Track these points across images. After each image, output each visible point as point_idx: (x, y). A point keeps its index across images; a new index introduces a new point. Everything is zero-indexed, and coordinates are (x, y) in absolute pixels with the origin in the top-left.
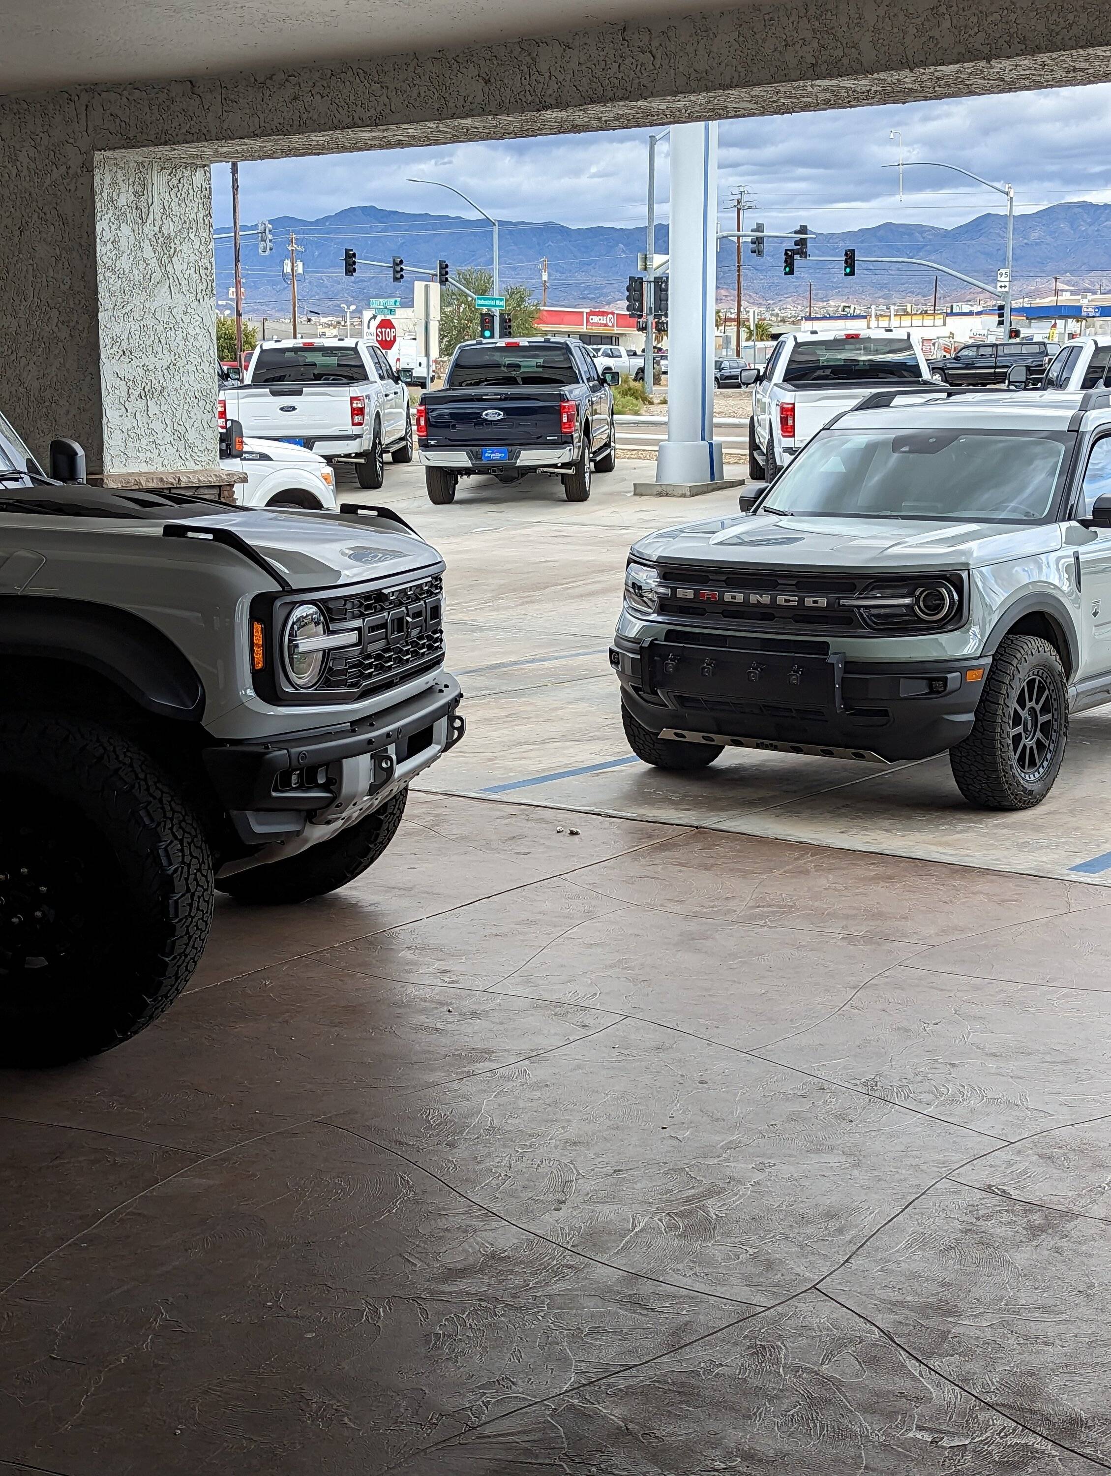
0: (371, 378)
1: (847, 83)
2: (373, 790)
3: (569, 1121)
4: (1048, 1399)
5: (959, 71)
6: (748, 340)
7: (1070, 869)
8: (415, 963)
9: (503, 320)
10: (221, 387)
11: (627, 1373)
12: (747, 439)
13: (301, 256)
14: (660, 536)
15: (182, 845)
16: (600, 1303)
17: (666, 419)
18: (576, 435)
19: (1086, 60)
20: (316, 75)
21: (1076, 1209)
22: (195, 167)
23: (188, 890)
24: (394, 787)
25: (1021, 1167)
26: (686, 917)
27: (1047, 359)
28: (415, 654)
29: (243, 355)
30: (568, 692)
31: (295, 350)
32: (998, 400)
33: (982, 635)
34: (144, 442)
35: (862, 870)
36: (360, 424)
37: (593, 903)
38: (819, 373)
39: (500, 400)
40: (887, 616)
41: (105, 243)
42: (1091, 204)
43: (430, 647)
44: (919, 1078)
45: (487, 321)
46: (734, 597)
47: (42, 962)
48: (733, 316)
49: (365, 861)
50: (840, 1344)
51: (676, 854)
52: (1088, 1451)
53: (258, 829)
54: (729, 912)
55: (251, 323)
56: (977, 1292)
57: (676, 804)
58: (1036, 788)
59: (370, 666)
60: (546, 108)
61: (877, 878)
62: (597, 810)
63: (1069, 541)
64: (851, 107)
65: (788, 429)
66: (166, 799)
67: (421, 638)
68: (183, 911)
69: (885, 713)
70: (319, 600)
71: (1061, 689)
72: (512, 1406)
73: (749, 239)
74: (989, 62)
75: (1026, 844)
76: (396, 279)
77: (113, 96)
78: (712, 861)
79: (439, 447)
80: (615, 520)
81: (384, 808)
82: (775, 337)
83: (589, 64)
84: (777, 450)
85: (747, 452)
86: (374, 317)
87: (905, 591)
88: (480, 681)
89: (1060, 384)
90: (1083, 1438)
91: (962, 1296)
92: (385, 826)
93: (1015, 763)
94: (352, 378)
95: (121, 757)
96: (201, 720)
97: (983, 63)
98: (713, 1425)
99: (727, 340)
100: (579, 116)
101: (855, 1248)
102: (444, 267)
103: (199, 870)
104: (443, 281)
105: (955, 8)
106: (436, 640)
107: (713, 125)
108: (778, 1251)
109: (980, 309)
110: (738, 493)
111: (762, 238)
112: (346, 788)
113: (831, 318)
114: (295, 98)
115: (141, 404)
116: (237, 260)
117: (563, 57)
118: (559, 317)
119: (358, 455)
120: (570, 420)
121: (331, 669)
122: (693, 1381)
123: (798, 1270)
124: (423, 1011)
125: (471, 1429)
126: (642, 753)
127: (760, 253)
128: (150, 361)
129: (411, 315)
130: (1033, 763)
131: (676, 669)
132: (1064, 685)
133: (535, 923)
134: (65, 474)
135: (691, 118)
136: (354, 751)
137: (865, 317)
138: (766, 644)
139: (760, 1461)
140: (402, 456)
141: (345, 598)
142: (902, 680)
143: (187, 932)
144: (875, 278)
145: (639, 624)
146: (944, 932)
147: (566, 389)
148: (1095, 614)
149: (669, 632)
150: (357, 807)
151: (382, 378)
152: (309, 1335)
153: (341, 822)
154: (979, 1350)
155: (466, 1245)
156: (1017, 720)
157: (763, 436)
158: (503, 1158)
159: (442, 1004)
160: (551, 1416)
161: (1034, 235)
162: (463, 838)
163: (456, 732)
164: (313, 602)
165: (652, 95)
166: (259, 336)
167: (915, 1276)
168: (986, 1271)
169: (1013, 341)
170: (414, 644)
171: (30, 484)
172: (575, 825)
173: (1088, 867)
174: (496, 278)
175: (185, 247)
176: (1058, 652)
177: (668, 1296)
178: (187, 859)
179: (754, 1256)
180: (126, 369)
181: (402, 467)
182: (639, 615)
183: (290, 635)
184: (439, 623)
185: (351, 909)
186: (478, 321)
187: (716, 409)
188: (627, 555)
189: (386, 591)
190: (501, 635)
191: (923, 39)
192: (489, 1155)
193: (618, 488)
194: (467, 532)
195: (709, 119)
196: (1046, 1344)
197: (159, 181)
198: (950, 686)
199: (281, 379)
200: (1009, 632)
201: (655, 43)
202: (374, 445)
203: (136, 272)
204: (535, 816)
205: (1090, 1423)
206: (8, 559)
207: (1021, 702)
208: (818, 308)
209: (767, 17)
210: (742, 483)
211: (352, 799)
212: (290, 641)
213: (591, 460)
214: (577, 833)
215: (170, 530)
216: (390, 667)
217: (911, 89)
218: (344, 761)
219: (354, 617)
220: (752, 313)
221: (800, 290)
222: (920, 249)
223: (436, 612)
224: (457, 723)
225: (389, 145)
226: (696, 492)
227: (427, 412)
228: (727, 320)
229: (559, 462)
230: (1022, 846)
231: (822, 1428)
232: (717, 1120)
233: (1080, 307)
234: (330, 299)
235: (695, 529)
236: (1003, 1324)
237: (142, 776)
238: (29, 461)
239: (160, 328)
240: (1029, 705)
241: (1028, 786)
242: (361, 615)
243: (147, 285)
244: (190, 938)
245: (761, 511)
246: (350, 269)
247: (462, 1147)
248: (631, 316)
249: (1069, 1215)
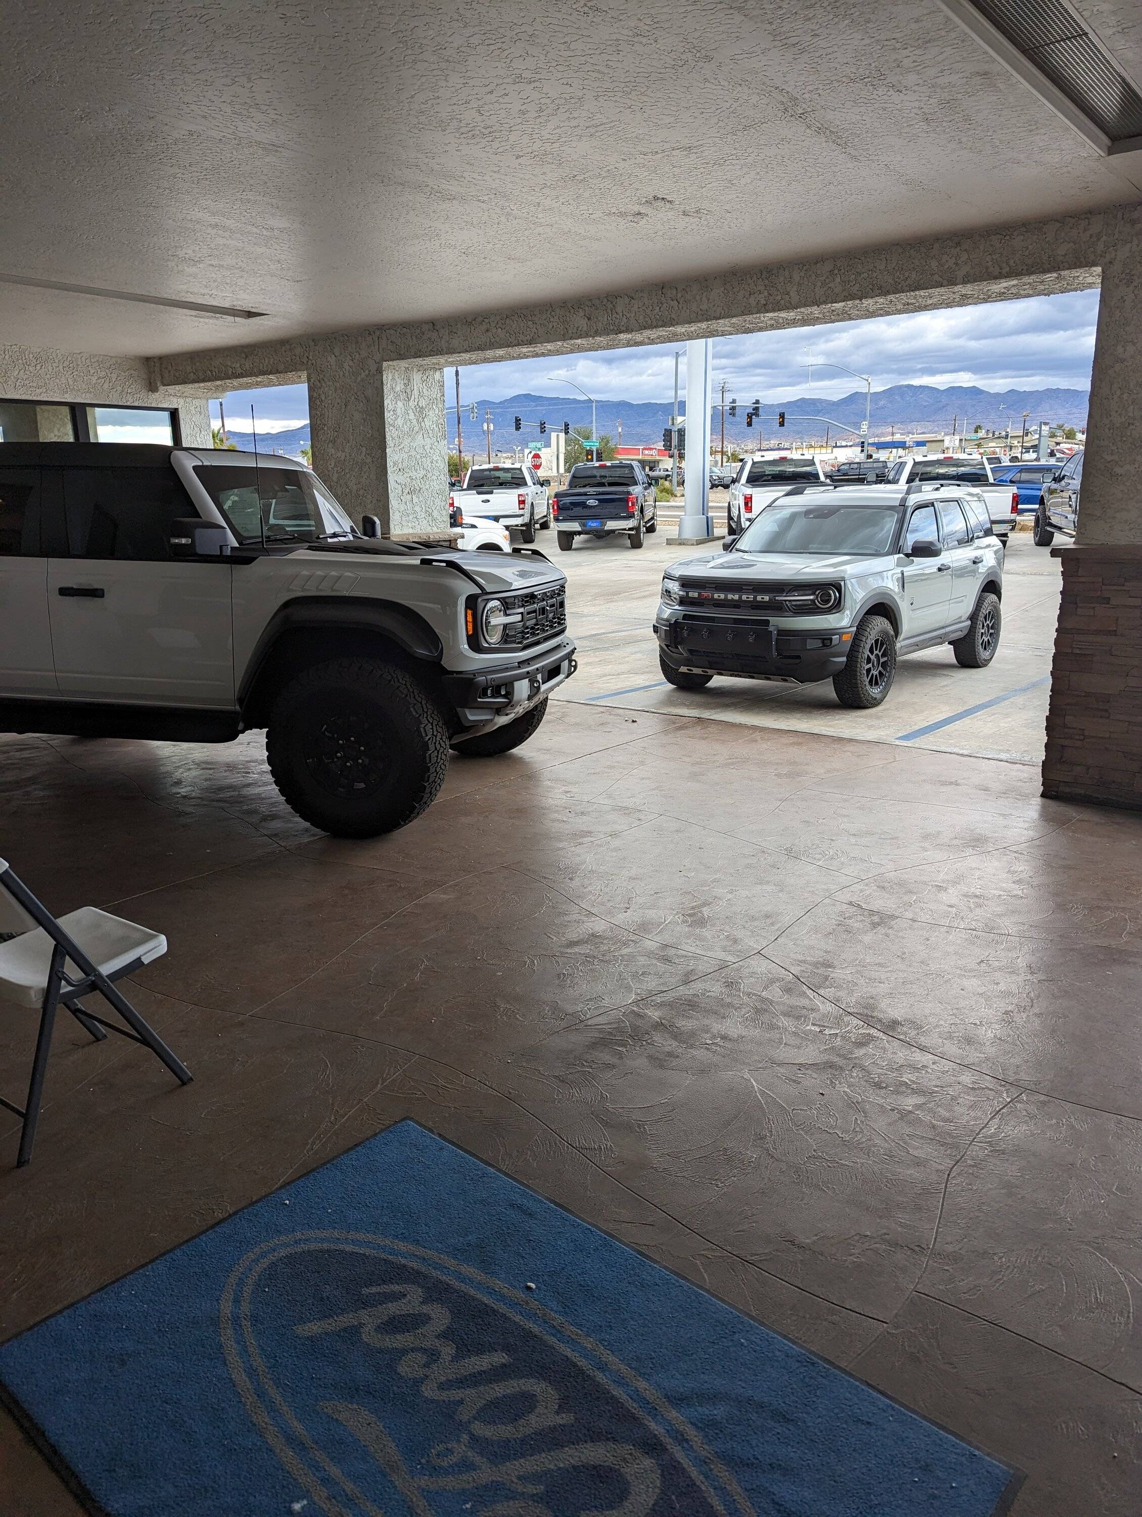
0: (529, 484)
1: (783, 314)
2: (530, 698)
3: (631, 867)
4: (881, 1011)
5: (844, 306)
6: (727, 462)
7: (897, 739)
8: (553, 788)
9: (598, 453)
10: (451, 490)
11: (662, 995)
12: (727, 514)
13: (492, 421)
14: (680, 564)
15: (432, 725)
16: (647, 959)
17: (683, 504)
18: (636, 513)
19: (915, 298)
20: (498, 318)
21: (897, 914)
22: (436, 370)
23: (436, 749)
24: (541, 697)
25: (868, 892)
26: (692, 764)
27: (887, 470)
28: (551, 627)
29: (463, 474)
30: (630, 649)
31: (490, 470)
32: (860, 490)
33: (851, 615)
34: (411, 517)
35: (785, 740)
36: (523, 509)
37: (645, 757)
38: (765, 478)
39: (596, 495)
40: (800, 605)
41: (389, 411)
42: (912, 385)
43: (559, 623)
44: (815, 847)
45: (589, 452)
46: (719, 596)
47: (362, 785)
48: (720, 450)
49: (527, 735)
50: (772, 981)
51: (689, 732)
52: (901, 1037)
53: (471, 718)
54: (715, 761)
55: (467, 457)
56: (844, 956)
57: (688, 706)
58: (878, 696)
59: (528, 633)
60: (620, 333)
61: (794, 744)
62: (646, 709)
63: (898, 565)
64: (785, 328)
65: (748, 508)
66: (423, 702)
67: (554, 618)
68: (434, 760)
69: (798, 657)
70: (501, 598)
71: (893, 644)
72: (602, 1011)
73: (728, 408)
74: (861, 300)
75: (872, 726)
76: (542, 432)
77: (392, 332)
78: (706, 735)
79: (564, 520)
80: (657, 558)
81: (536, 707)
82: (741, 460)
83: (644, 308)
84: (743, 520)
85: (727, 521)
86: (531, 452)
87: (810, 592)
88: (585, 643)
89: (895, 481)
90: (899, 1030)
91: (836, 958)
92: (536, 717)
93: (867, 683)
94: (519, 485)
95: (401, 680)
96: (441, 660)
97: (858, 301)
98: (706, 1022)
99: (716, 462)
100: (638, 337)
101: (780, 933)
102: (567, 425)
103: (441, 739)
104: (567, 433)
105: (843, 271)
106: (562, 619)
107: (710, 340)
108: (739, 934)
109: (851, 443)
110: (721, 542)
111: (735, 407)
112: (516, 697)
113: (772, 450)
114: (487, 331)
115: (409, 497)
116: (459, 422)
117: (629, 304)
118: (627, 451)
119: (522, 525)
120: (633, 505)
121: (507, 634)
122: (695, 999)
123: (750, 944)
124: (556, 811)
125: (581, 1021)
126: (670, 680)
127: (733, 414)
128: (413, 474)
129: (550, 451)
130: (877, 683)
131: (688, 635)
132: (894, 642)
133: (614, 767)
134: (370, 532)
135: (698, 337)
136: (520, 678)
137: (789, 449)
138: (736, 621)
139: (730, 1040)
140: (545, 526)
141: (515, 597)
142: (808, 640)
143: (436, 771)
144: (795, 428)
145: (669, 611)
146: (829, 771)
147: (631, 489)
148: (912, 604)
149: (685, 615)
150: (522, 707)
151: (534, 484)
152: (500, 974)
153: (513, 715)
154: (844, 986)
155: (578, 929)
156: (869, 660)
157: (735, 513)
158: (597, 886)
159: (566, 808)
160: (622, 1016)
161: (882, 403)
162: (577, 724)
163: (573, 668)
164: (498, 599)
165: (677, 324)
166: (471, 464)
167: (812, 947)
168: (849, 945)
169: (869, 460)
170: (551, 621)
171: (352, 538)
172: (635, 718)
173: (906, 738)
174: (594, 429)
175: (431, 413)
176: (892, 624)
177: (683, 956)
178: (435, 733)
179: (727, 937)
180: (401, 479)
181: (545, 532)
182: (669, 607)
183: (486, 616)
184: (564, 610)
185: (519, 760)
186: (585, 454)
187: (710, 499)
188: (663, 574)
189: (536, 593)
190: (597, 619)
191: (825, 289)
192: (590, 884)
193: (658, 541)
194: (579, 565)
195: (708, 337)
196: (880, 982)
197: (417, 377)
198: (834, 643)
199: (482, 485)
200: (865, 614)
201: (679, 295)
202: (531, 520)
203: (405, 427)
204: (614, 713)
205: (903, 1023)
206: (340, 577)
207: (871, 651)
208: (765, 445)
209: (740, 279)
210: (723, 537)
211: (519, 703)
212: (486, 620)
213: (644, 526)
214: (635, 721)
215: (423, 562)
216: (538, 634)
217: (818, 317)
218: (515, 683)
219: (519, 607)
220: (729, 448)
221: (755, 435)
222: (819, 411)
223: (562, 604)
224: (573, 663)
225: (537, 355)
226: (700, 542)
227: (558, 502)
228: (716, 452)
229: (627, 527)
230: (870, 727)
231: (762, 1024)
232: (708, 867)
233: (905, 442)
234: (508, 444)
235: (699, 560)
236: (857, 972)
237: (411, 690)
238: (351, 527)
239: (418, 457)
240: (875, 652)
241: (874, 696)
242: (523, 606)
243: (411, 434)
244: (437, 774)
245: (734, 550)
246: (518, 428)
247: (577, 879)
248: (665, 450)
249: (893, 917)
